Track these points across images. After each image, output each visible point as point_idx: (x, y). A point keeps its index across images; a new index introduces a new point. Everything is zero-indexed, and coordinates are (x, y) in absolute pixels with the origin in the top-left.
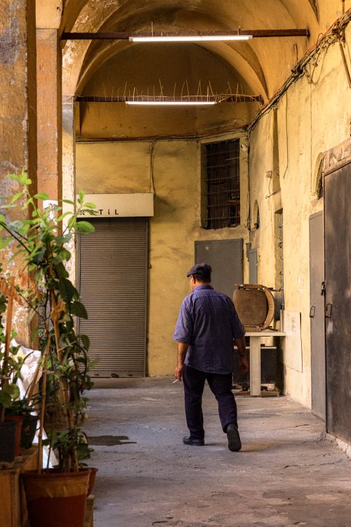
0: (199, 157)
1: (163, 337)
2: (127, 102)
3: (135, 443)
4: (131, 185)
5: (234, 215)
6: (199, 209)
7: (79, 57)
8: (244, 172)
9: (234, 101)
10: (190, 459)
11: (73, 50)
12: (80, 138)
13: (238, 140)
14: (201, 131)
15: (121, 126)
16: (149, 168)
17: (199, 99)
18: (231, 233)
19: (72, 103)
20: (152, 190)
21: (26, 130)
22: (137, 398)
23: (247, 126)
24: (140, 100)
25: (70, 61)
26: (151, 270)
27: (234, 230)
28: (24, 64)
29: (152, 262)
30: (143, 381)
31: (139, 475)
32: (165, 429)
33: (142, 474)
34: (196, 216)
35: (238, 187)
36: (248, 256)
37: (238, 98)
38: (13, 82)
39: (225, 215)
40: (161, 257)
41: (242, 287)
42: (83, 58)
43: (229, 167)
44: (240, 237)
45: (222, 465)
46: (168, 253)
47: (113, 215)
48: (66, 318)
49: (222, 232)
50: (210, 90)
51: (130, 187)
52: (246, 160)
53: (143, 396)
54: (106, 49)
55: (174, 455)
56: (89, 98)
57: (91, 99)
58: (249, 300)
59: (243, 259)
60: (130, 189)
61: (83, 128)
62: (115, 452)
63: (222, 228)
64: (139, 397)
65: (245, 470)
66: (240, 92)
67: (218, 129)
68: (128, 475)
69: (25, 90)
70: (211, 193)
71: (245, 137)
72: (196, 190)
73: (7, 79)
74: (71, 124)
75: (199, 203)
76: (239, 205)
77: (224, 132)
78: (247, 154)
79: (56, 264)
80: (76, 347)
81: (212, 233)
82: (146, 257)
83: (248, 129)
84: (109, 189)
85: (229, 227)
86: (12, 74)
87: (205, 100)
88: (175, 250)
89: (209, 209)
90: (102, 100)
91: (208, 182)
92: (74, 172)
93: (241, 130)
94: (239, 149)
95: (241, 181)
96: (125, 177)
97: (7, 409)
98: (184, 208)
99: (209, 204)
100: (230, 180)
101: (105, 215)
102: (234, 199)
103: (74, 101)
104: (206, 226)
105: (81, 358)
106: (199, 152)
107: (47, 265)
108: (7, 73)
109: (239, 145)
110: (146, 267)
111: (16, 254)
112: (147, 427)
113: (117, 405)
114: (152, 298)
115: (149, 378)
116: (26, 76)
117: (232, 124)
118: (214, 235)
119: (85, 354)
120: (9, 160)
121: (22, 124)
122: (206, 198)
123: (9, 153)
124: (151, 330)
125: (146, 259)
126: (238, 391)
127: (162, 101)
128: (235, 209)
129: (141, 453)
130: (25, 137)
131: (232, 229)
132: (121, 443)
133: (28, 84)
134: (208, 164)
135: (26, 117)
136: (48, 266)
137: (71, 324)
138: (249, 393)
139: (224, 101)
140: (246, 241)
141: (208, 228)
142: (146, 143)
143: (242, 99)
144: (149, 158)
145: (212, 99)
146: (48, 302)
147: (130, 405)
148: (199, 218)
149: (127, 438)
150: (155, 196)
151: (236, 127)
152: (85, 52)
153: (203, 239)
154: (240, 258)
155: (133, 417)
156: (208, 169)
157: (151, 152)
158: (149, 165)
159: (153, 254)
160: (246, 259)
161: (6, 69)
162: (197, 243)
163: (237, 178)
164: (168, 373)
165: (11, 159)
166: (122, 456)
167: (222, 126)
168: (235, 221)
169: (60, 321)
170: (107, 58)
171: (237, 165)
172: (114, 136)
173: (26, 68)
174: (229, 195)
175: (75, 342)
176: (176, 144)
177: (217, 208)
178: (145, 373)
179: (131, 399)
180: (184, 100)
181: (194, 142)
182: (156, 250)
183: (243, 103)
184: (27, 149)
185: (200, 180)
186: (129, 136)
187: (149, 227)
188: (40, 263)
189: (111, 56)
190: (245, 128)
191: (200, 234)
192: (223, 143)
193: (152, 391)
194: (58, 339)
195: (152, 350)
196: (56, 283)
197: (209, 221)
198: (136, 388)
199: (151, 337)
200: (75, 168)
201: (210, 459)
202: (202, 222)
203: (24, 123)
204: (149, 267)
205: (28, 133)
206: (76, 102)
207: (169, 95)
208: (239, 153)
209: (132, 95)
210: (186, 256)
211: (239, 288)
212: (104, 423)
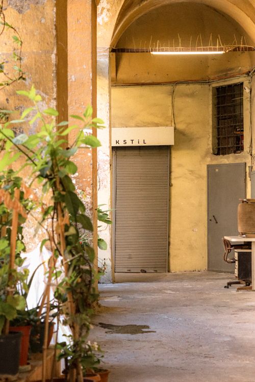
0: (211, 98)
1: (182, 241)
2: (151, 53)
3: (155, 332)
4: (156, 120)
5: (238, 144)
6: (211, 139)
7: (113, 16)
8: (247, 109)
9: (239, 50)
10: (201, 348)
11: (108, 10)
12: (115, 83)
13: (242, 84)
14: (212, 77)
15: (148, 73)
16: (171, 108)
17: (210, 50)
18: (236, 158)
19: (107, 53)
20: (173, 124)
21: (55, 63)
22: (160, 291)
23: (250, 72)
24: (163, 50)
25: (106, 19)
26: (172, 188)
27: (239, 156)
28: (53, 5)
29: (173, 182)
30: (166, 275)
31: (155, 363)
32: (181, 319)
33: (158, 363)
34: (208, 144)
35: (242, 121)
36: (250, 177)
37: (242, 48)
38: (43, 21)
39: (231, 143)
40: (180, 177)
41: (245, 202)
42: (117, 17)
43: (234, 106)
44: (244, 161)
45: (229, 355)
46: (185, 174)
47: (142, 144)
48: (72, 231)
49: (229, 157)
50: (219, 42)
51: (156, 122)
52: (249, 99)
53: (165, 289)
54: (135, 10)
55: (187, 344)
56: (122, 49)
57: (123, 50)
58: (251, 212)
59: (245, 179)
60: (155, 123)
61: (118, 75)
62: (137, 341)
63: (228, 154)
64: (161, 290)
65: (249, 360)
66: (244, 44)
67: (226, 75)
68: (146, 364)
69: (54, 27)
70: (220, 126)
71: (248, 81)
72: (208, 124)
73: (38, 18)
74: (107, 70)
75: (211, 135)
76: (242, 136)
77: (231, 77)
78: (249, 95)
79: (62, 176)
80: (82, 259)
81: (221, 158)
82: (168, 177)
83: (250, 74)
84: (138, 123)
85: (235, 153)
86: (43, 13)
87: (215, 50)
88: (192, 172)
89: (219, 139)
90: (132, 51)
91: (218, 118)
92: (110, 109)
93: (245, 75)
94: (243, 91)
95: (244, 117)
96: (152, 114)
97: (11, 321)
98: (198, 138)
99: (218, 135)
100: (235, 116)
101: (135, 144)
102: (239, 131)
103: (110, 52)
104: (216, 153)
105: (87, 270)
106: (211, 93)
107: (54, 178)
108: (39, 13)
109: (243, 88)
110: (168, 186)
111: (23, 167)
112: (166, 317)
113: (142, 297)
114: (173, 210)
115: (170, 273)
116: (55, 15)
117: (237, 71)
118: (222, 160)
119: (90, 266)
120: (40, 89)
121: (51, 58)
122: (216, 130)
123: (40, 83)
124: (172, 236)
125: (169, 179)
126: (242, 285)
127: (180, 51)
128: (239, 139)
129: (159, 341)
130: (54, 68)
131: (237, 155)
132: (143, 332)
133: (56, 22)
134: (218, 104)
135: (55, 51)
136: (54, 180)
137: (77, 236)
138: (251, 288)
139: (231, 51)
140: (249, 164)
141: (218, 154)
142: (168, 87)
143: (246, 49)
144: (171, 99)
145: (221, 49)
146: (56, 214)
147: (153, 297)
148: (211, 146)
149: (148, 327)
150: (175, 129)
151: (240, 74)
152: (118, 12)
153: (214, 163)
154: (243, 179)
155: (154, 308)
156: (218, 108)
157: (173, 93)
158: (170, 105)
159: (173, 175)
160: (248, 179)
161: (37, 9)
162: (208, 166)
163: (241, 114)
164: (186, 269)
165: (41, 89)
166: (144, 344)
167: (229, 72)
168: (239, 148)
169: (66, 234)
170: (137, 18)
171: (241, 104)
172: (143, 81)
173: (55, 8)
174: (235, 127)
175: (81, 254)
176: (192, 87)
177: (225, 138)
178: (167, 269)
179: (154, 291)
180: (198, 50)
181: (207, 86)
182: (176, 171)
183: (246, 52)
184: (55, 79)
185: (211, 116)
186: (155, 81)
187: (170, 153)
188: (47, 177)
189: (140, 16)
190: (248, 74)
191: (211, 159)
192: (230, 86)
193: (172, 285)
194: (64, 251)
195: (173, 251)
196: (63, 196)
197: (219, 149)
198: (160, 282)
199: (172, 240)
200: (110, 106)
201: (218, 349)
202: (213, 150)
203: (53, 56)
204: (171, 185)
205: (57, 66)
206: (112, 53)
207: (186, 47)
208: (243, 94)
209: (156, 47)
210: (200, 177)
211: (243, 202)
212: (131, 313)
